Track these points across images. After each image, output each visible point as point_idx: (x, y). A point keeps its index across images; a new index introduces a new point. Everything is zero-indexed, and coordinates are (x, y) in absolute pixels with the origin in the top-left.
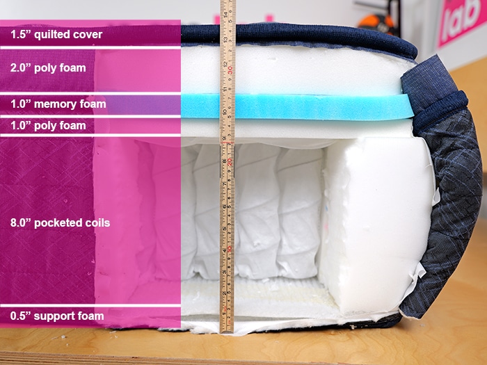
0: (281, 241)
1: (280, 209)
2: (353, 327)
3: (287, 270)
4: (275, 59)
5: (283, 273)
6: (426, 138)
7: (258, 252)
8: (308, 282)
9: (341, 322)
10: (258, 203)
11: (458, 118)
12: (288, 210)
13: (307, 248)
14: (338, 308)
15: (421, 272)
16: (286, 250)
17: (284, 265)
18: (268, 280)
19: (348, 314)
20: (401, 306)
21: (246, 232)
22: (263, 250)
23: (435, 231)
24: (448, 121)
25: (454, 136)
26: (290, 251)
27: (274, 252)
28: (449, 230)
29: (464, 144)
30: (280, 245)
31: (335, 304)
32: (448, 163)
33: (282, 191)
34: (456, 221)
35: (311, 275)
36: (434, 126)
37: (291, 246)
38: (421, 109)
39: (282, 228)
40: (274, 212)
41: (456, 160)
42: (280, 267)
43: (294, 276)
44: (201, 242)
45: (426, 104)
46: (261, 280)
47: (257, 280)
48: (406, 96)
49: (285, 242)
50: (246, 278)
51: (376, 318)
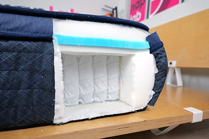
0: (108, 88)
1: (108, 77)
2: (136, 112)
3: (110, 98)
4: (113, 28)
5: (109, 99)
6: (153, 54)
7: (102, 92)
8: (117, 101)
9: (133, 111)
10: (102, 76)
11: (162, 49)
12: (110, 78)
13: (117, 90)
14: (132, 107)
15: (154, 93)
16: (110, 91)
17: (109, 96)
18: (105, 102)
19: (135, 108)
21: (97, 86)
22: (104, 91)
23: (157, 80)
24: (160, 50)
25: (161, 54)
26: (111, 91)
27: (106, 92)
28: (160, 80)
29: (164, 56)
30: (108, 90)
31: (130, 106)
32: (160, 61)
33: (108, 72)
34: (162, 77)
35: (117, 99)
36: (156, 51)
37: (112, 89)
38: (152, 46)
39: (108, 84)
40: (106, 79)
41: (162, 60)
42: (108, 97)
43: (112, 100)
44: (82, 91)
45: (154, 45)
46: (103, 102)
47: (101, 102)
48: (148, 42)
49: (109, 88)
50: (97, 102)
51: (142, 108)
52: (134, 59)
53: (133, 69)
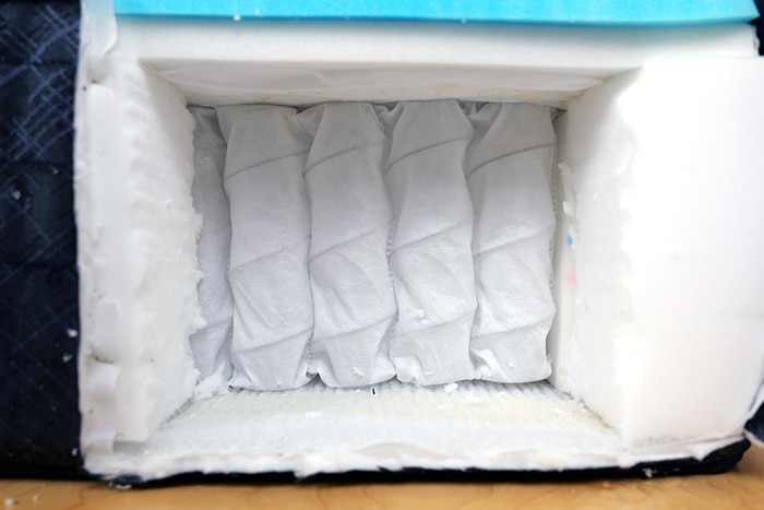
0: (478, 310)
1: (474, 244)
2: (649, 473)
3: (492, 368)
5: (484, 372)
7: (435, 328)
8: (536, 390)
9: (626, 461)
10: (432, 229)
12: (492, 245)
13: (530, 319)
14: (617, 432)
16: (490, 325)
17: (485, 355)
18: (456, 386)
19: (639, 444)
20: (751, 425)
21: (409, 291)
22: (444, 324)
26: (498, 327)
27: (466, 327)
30: (477, 319)
31: (607, 426)
35: (540, 377)
37: (499, 317)
39: (479, 284)
40: (465, 250)
42: (476, 362)
43: (507, 379)
44: (322, 312)
46: (442, 386)
47: (434, 387)
49: (486, 310)
50: (412, 384)
51: (701, 452)
52: (626, 105)
53: (620, 171)
